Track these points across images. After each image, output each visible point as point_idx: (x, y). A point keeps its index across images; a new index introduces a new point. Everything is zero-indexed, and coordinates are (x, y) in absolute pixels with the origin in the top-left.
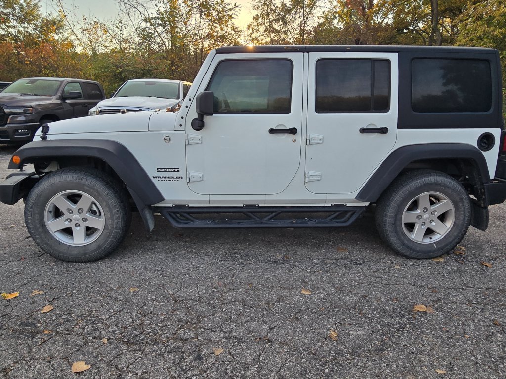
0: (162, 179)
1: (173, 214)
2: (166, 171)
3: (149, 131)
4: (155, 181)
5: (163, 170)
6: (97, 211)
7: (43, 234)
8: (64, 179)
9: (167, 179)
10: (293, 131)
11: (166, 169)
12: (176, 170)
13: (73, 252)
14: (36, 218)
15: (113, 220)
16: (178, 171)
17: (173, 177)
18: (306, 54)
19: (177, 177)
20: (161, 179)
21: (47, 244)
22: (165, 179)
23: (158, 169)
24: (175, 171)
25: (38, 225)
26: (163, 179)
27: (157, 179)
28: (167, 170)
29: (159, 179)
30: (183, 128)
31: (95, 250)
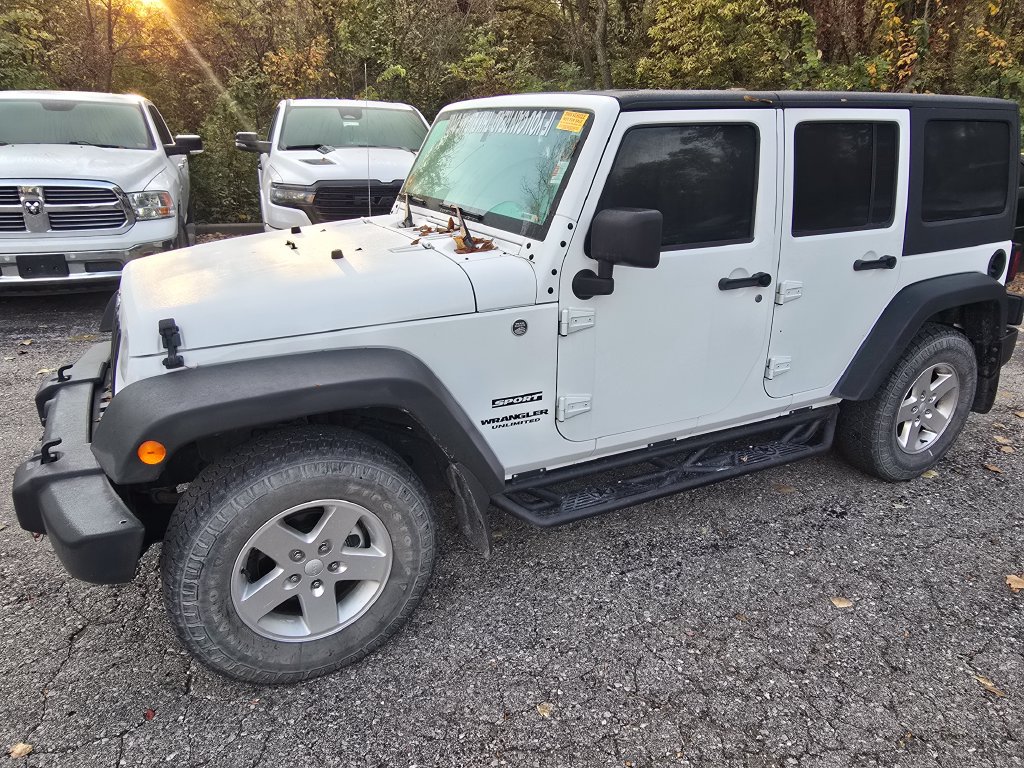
0: (502, 424)
1: (514, 497)
2: (512, 403)
3: (477, 312)
4: (486, 431)
5: (506, 402)
6: (361, 537)
7: (231, 638)
8: (292, 476)
9: (513, 421)
10: (762, 280)
11: (513, 398)
12: (535, 397)
13: (314, 658)
14: (212, 600)
15: (416, 551)
16: (540, 398)
17: (528, 415)
18: (780, 111)
19: (535, 414)
20: (498, 424)
21: (244, 658)
22: (509, 423)
23: (494, 402)
24: (532, 400)
25: (216, 618)
26: (505, 422)
27: (492, 424)
28: (515, 401)
29: (496, 424)
30: (553, 297)
31: (371, 636)
